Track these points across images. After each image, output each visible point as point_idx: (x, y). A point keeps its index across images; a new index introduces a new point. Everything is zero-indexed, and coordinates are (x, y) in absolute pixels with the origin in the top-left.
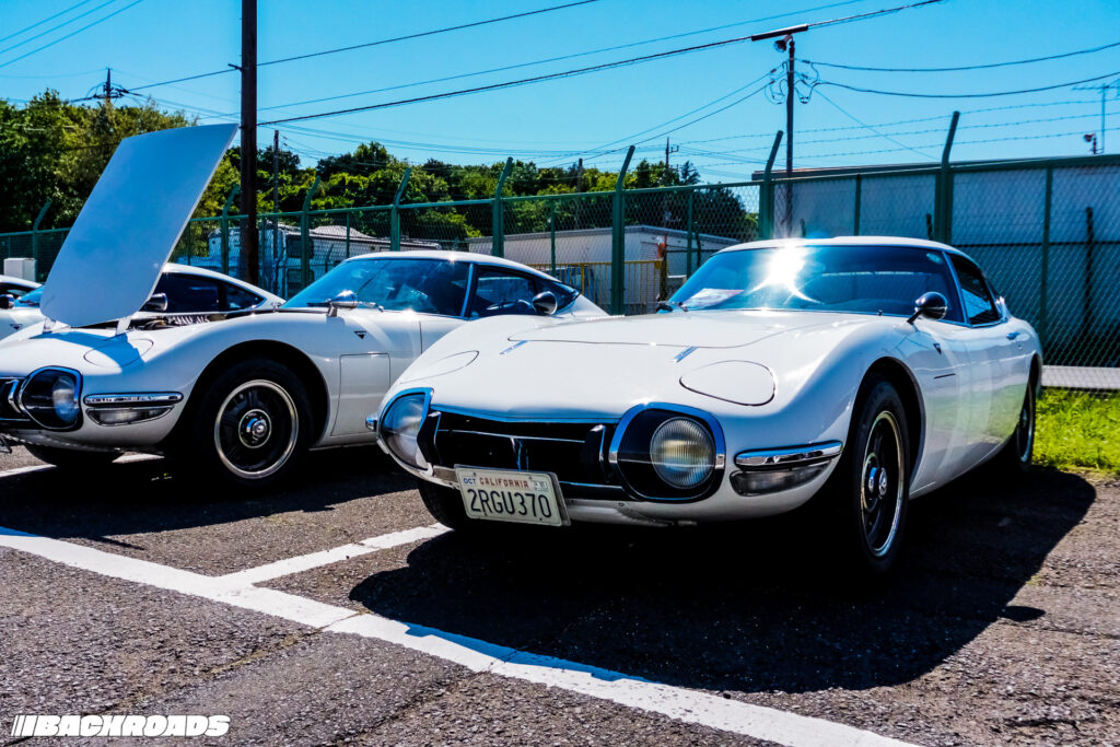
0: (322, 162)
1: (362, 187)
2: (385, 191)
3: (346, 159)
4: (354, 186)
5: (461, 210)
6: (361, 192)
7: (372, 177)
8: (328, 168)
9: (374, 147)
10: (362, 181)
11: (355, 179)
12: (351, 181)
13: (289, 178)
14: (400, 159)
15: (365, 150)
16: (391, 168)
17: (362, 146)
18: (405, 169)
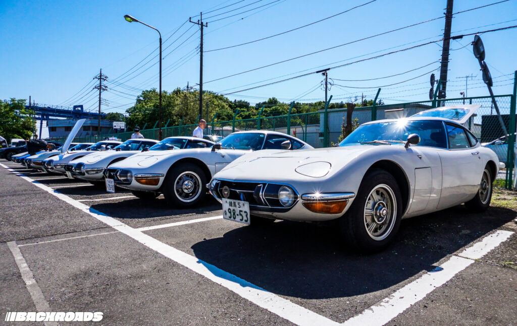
0: (257, 104)
1: (269, 112)
2: (276, 113)
3: (265, 103)
4: (266, 111)
5: (300, 117)
6: (268, 113)
7: (272, 108)
8: (259, 106)
9: (273, 99)
10: (268, 110)
11: (266, 109)
12: (265, 110)
13: (245, 110)
14: (281, 102)
15: (271, 100)
16: (278, 105)
17: (270, 99)
18: (283, 105)
